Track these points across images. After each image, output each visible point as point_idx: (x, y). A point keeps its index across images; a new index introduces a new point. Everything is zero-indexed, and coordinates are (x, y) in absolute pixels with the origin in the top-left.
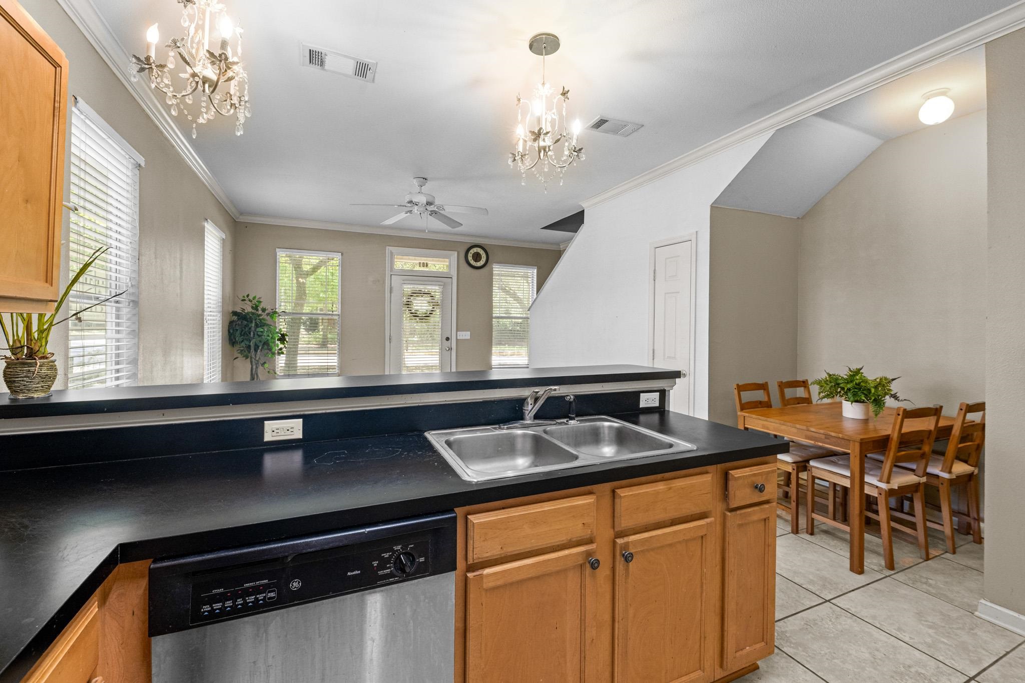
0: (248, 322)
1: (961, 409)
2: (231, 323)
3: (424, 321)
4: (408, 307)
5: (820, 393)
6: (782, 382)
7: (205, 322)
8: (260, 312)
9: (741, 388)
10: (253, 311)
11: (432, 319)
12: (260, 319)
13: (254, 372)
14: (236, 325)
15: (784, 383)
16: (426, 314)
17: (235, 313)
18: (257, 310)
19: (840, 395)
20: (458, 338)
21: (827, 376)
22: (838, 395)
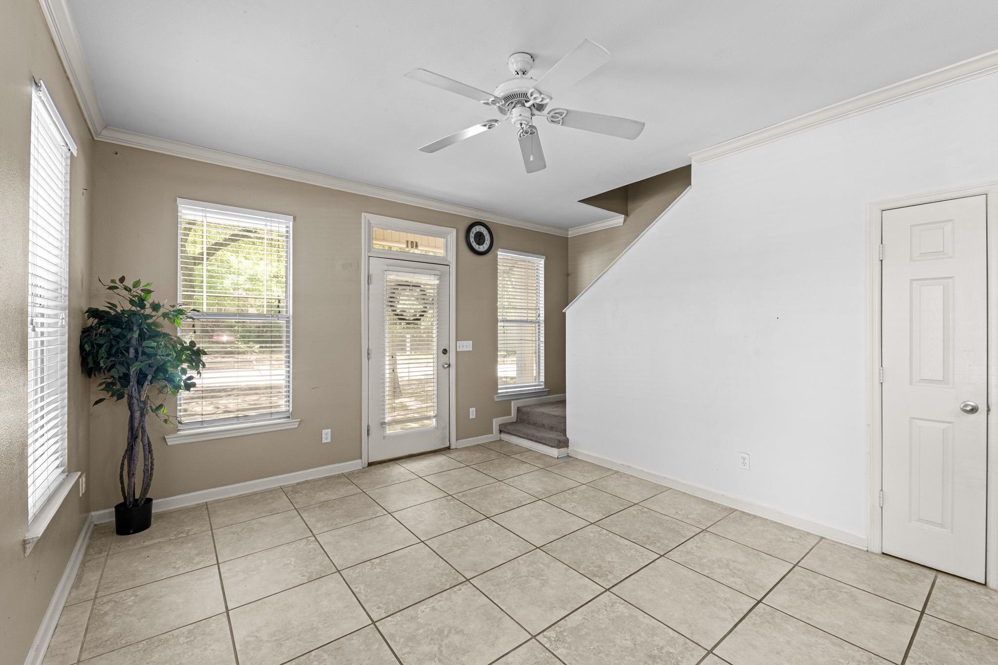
0: (122, 329)
2: (86, 332)
3: (411, 326)
4: (391, 306)
7: (30, 330)
8: (148, 311)
10: (134, 308)
11: (423, 324)
12: (149, 325)
13: (136, 425)
14: (96, 335)
16: (415, 315)
17: (93, 313)
18: (143, 307)
20: (458, 350)
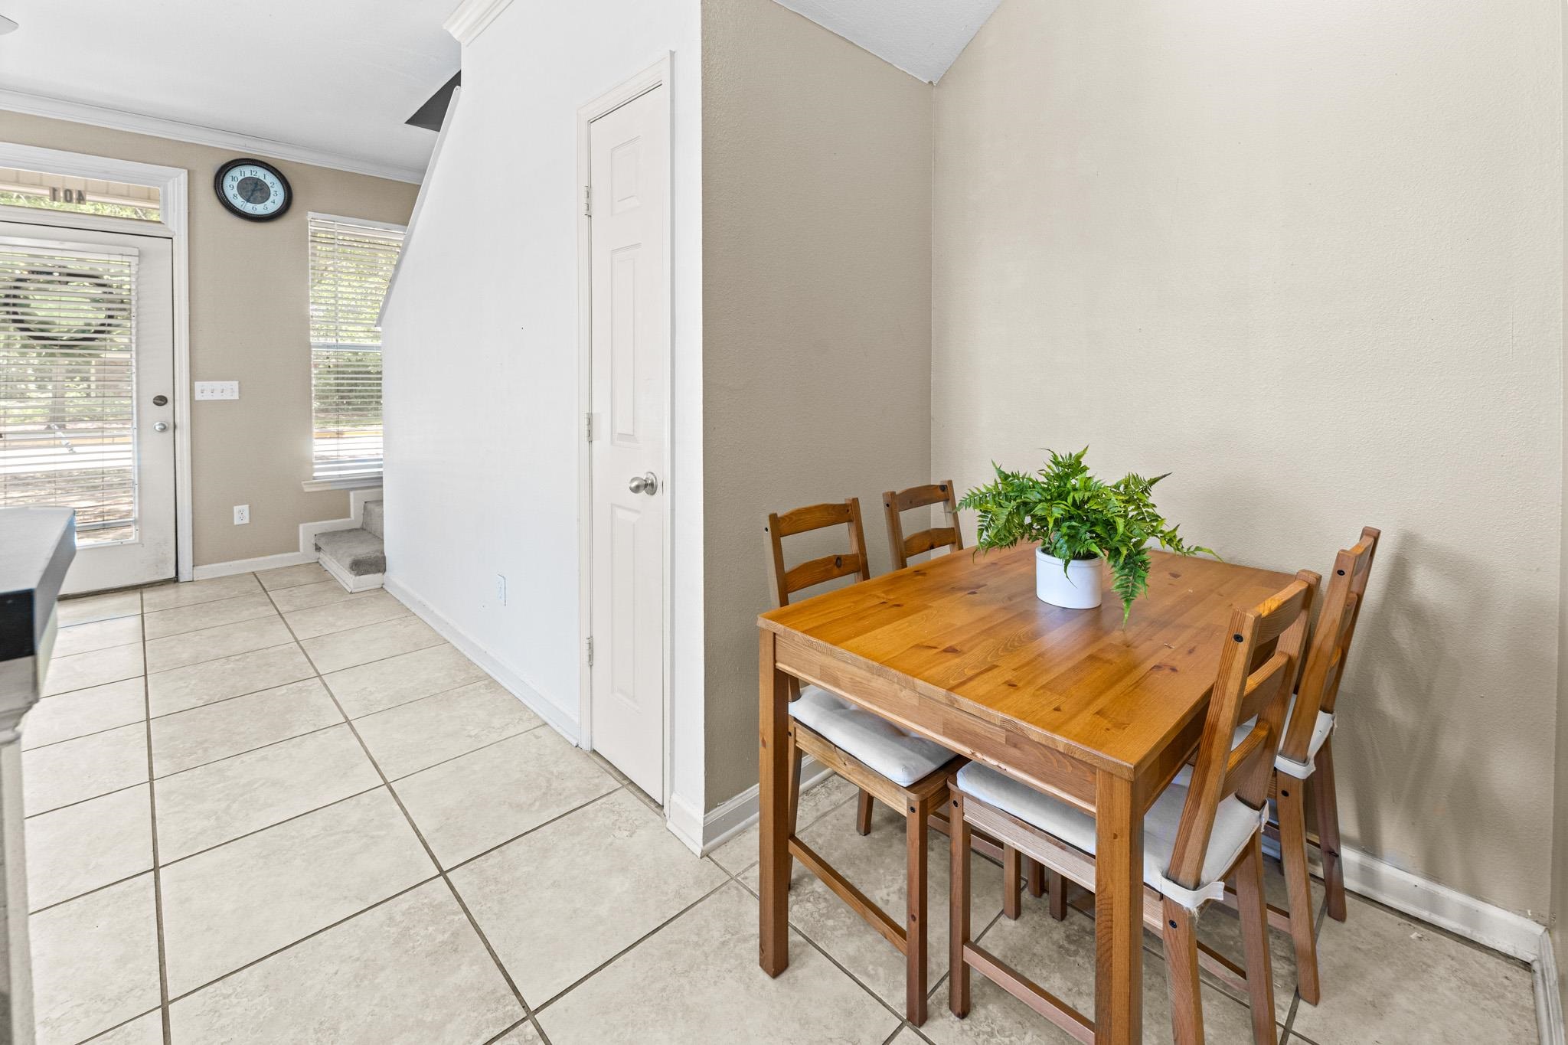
1: (1341, 573)
5: (981, 531)
6: (893, 494)
9: (780, 527)
15: (899, 495)
16: (83, 332)
19: (1031, 536)
20: (198, 397)
21: (999, 481)
22: (1027, 536)
